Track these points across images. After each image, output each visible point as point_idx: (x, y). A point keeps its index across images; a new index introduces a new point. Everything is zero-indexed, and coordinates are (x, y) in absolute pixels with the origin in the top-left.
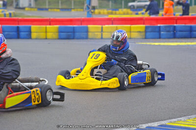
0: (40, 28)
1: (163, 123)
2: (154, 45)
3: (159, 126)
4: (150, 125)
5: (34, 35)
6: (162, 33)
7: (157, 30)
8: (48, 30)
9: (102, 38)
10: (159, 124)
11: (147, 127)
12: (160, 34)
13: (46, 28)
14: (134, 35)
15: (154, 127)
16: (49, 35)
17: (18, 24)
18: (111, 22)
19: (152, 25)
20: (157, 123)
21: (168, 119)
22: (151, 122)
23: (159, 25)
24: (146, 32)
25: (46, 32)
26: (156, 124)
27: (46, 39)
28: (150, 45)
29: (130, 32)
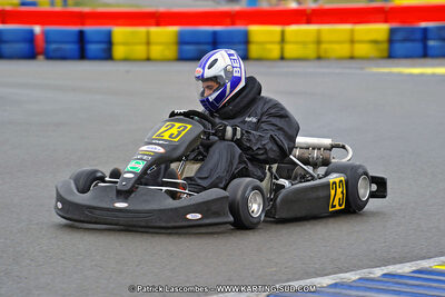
0: (133, 33)
1: (425, 264)
2: (411, 75)
3: (414, 272)
4: (391, 269)
5: (119, 51)
6: (431, 43)
7: (419, 35)
8: (153, 38)
9: (282, 58)
10: (414, 268)
11: (384, 275)
12: (425, 47)
13: (148, 34)
14: (362, 49)
15: (401, 276)
16: (156, 51)
17: (83, 24)
18: (304, 18)
19: (406, 26)
20: (409, 264)
21: (436, 256)
22: (394, 264)
23: (423, 25)
24: (391, 41)
25: (148, 43)
26: (406, 268)
27: (148, 59)
28: (400, 74)
29: (352, 42)
